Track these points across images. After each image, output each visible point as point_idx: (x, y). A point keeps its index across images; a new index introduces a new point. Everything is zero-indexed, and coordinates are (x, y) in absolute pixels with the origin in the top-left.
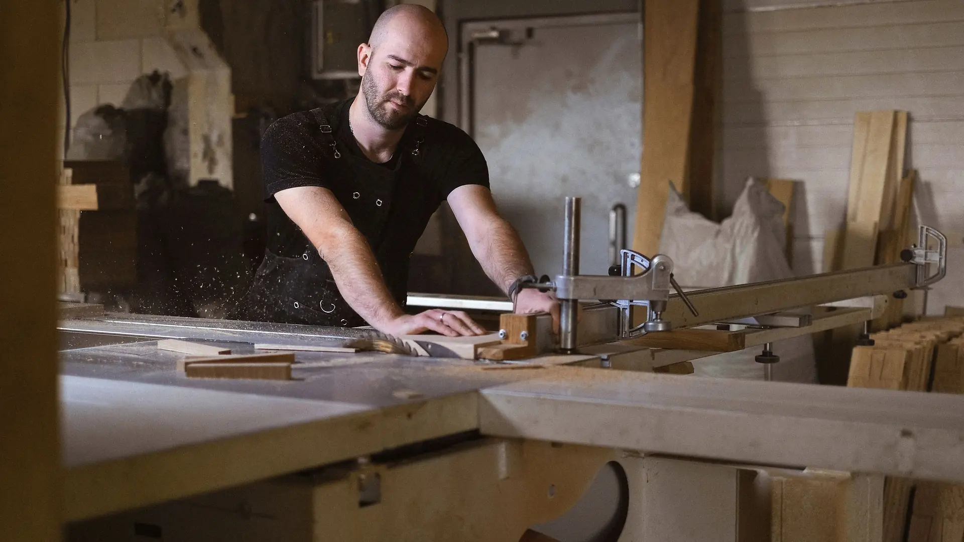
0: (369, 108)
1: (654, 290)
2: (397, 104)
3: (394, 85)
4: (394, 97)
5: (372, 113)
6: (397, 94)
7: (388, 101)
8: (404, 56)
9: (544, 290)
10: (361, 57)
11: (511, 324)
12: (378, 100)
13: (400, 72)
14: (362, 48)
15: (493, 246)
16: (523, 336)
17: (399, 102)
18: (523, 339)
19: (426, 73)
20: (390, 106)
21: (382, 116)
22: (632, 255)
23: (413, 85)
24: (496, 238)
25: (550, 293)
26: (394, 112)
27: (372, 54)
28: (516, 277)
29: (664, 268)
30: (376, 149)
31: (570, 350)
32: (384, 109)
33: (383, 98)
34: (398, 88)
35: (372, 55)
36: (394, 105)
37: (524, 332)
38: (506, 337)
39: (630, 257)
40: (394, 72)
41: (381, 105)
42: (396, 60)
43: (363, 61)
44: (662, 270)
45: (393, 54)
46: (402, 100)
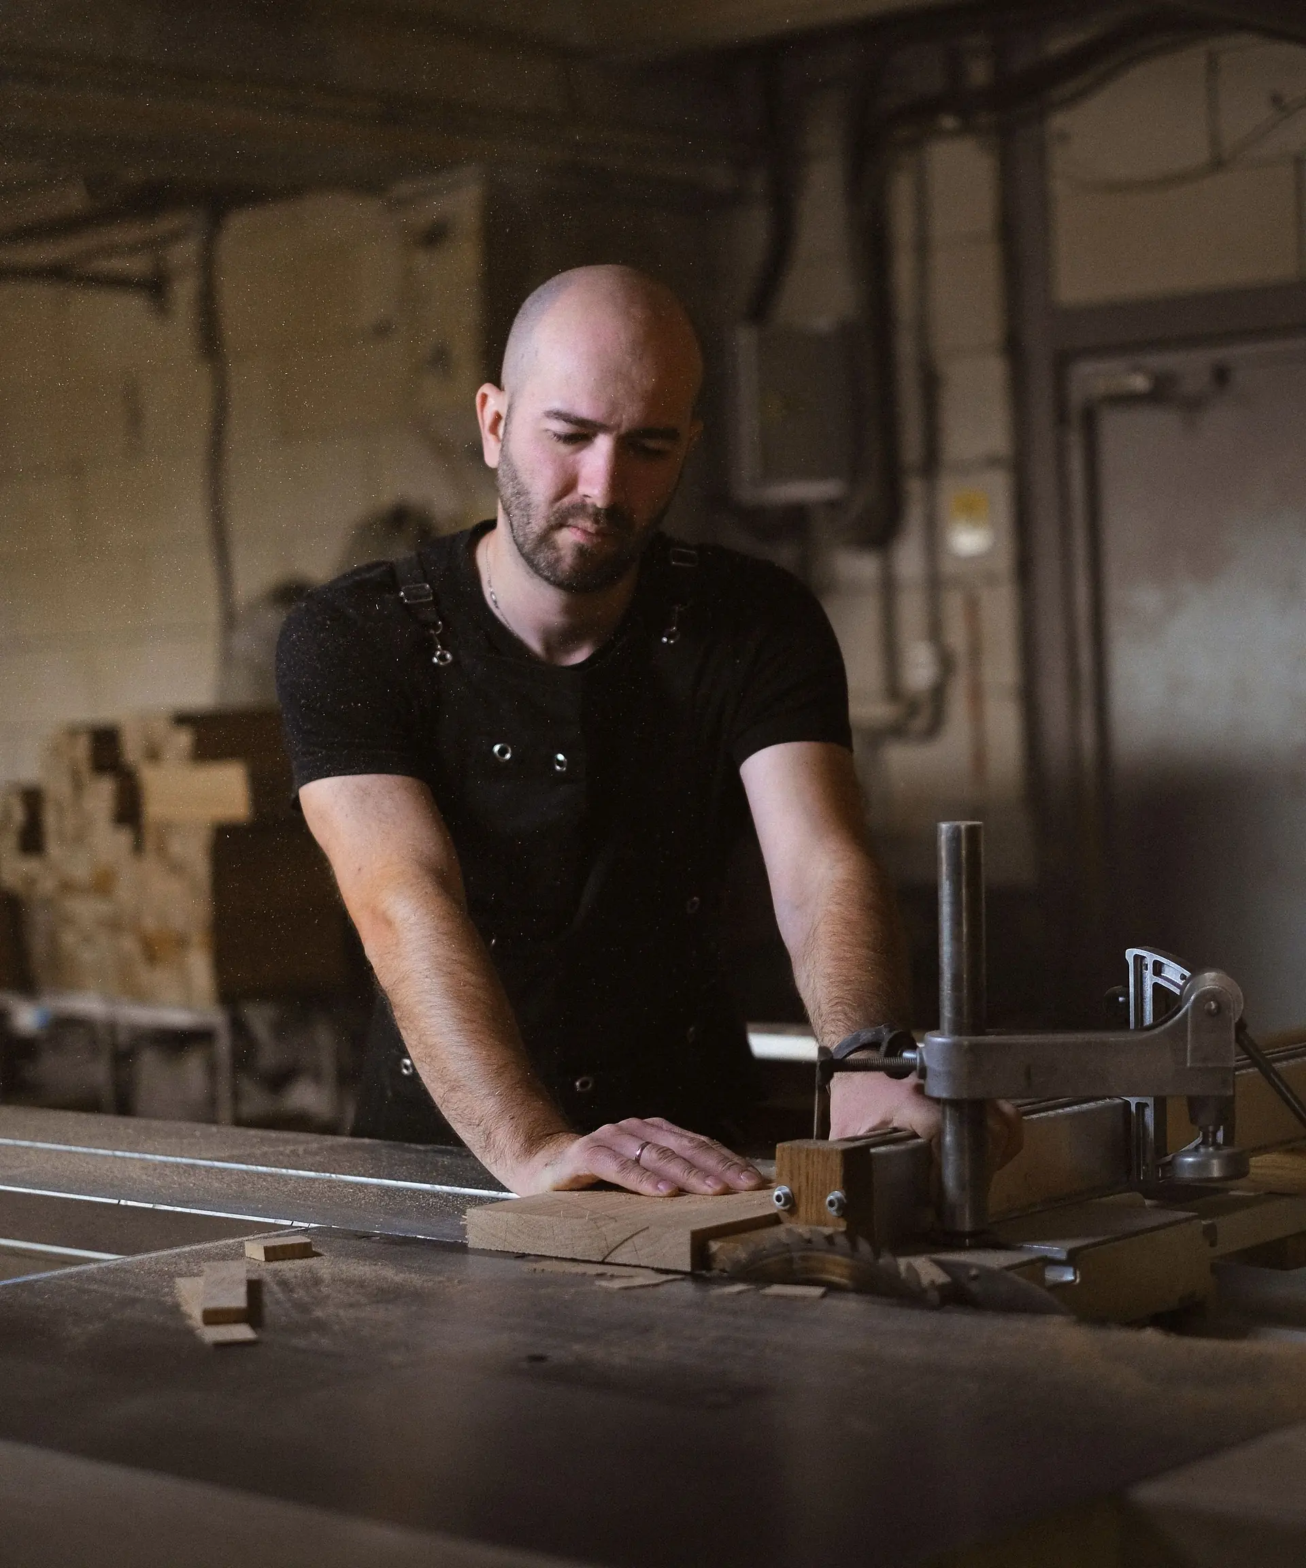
0: (520, 547)
1: (1191, 1068)
2: (585, 531)
3: (569, 485)
4: (573, 516)
5: (529, 559)
6: (580, 508)
7: (560, 525)
8: (585, 409)
9: (898, 1073)
10: (486, 418)
11: (803, 1171)
12: (537, 525)
13: (580, 449)
14: (485, 397)
15: (822, 928)
16: (831, 1203)
17: (588, 525)
18: (832, 1211)
19: (652, 444)
20: (568, 538)
21: (554, 564)
22: (1156, 963)
23: (619, 477)
24: (834, 908)
25: (912, 1079)
26: (581, 551)
27: (510, 407)
28: (848, 1030)
29: (1219, 1007)
30: (560, 640)
31: (972, 1235)
32: (554, 548)
33: (547, 519)
34: (582, 489)
35: (509, 415)
36: (579, 533)
37: (836, 1195)
38: (791, 1202)
39: (1150, 967)
40: (564, 449)
41: (545, 539)
42: (566, 421)
43: (494, 429)
44: (1210, 1013)
45: (557, 405)
46: (596, 521)
